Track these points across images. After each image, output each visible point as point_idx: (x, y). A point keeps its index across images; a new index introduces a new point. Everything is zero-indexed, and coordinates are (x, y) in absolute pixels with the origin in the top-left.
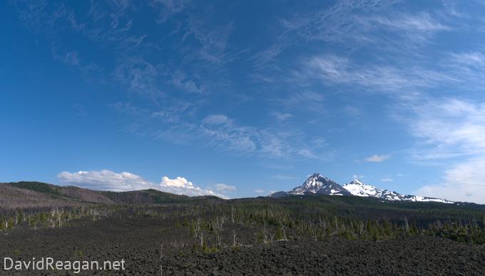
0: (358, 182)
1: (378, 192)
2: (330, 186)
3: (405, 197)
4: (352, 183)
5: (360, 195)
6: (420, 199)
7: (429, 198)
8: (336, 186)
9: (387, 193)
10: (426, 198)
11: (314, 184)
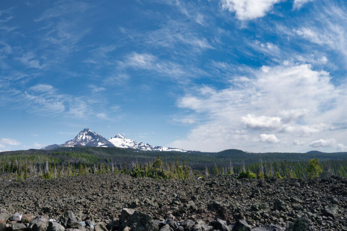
0: (120, 136)
1: (135, 144)
2: (98, 140)
3: (155, 148)
4: (116, 137)
5: (122, 147)
6: (165, 149)
7: (172, 149)
8: (102, 139)
9: (142, 145)
10: (169, 148)
11: (84, 138)
